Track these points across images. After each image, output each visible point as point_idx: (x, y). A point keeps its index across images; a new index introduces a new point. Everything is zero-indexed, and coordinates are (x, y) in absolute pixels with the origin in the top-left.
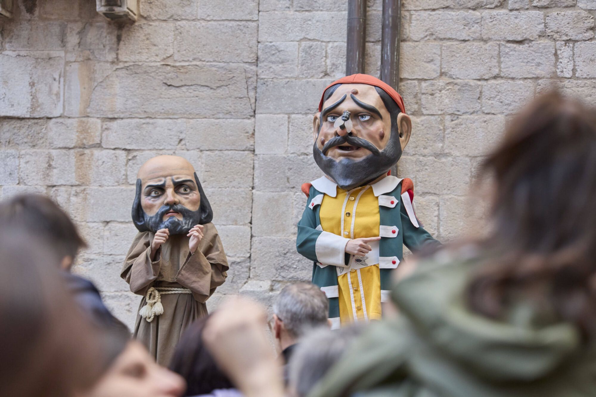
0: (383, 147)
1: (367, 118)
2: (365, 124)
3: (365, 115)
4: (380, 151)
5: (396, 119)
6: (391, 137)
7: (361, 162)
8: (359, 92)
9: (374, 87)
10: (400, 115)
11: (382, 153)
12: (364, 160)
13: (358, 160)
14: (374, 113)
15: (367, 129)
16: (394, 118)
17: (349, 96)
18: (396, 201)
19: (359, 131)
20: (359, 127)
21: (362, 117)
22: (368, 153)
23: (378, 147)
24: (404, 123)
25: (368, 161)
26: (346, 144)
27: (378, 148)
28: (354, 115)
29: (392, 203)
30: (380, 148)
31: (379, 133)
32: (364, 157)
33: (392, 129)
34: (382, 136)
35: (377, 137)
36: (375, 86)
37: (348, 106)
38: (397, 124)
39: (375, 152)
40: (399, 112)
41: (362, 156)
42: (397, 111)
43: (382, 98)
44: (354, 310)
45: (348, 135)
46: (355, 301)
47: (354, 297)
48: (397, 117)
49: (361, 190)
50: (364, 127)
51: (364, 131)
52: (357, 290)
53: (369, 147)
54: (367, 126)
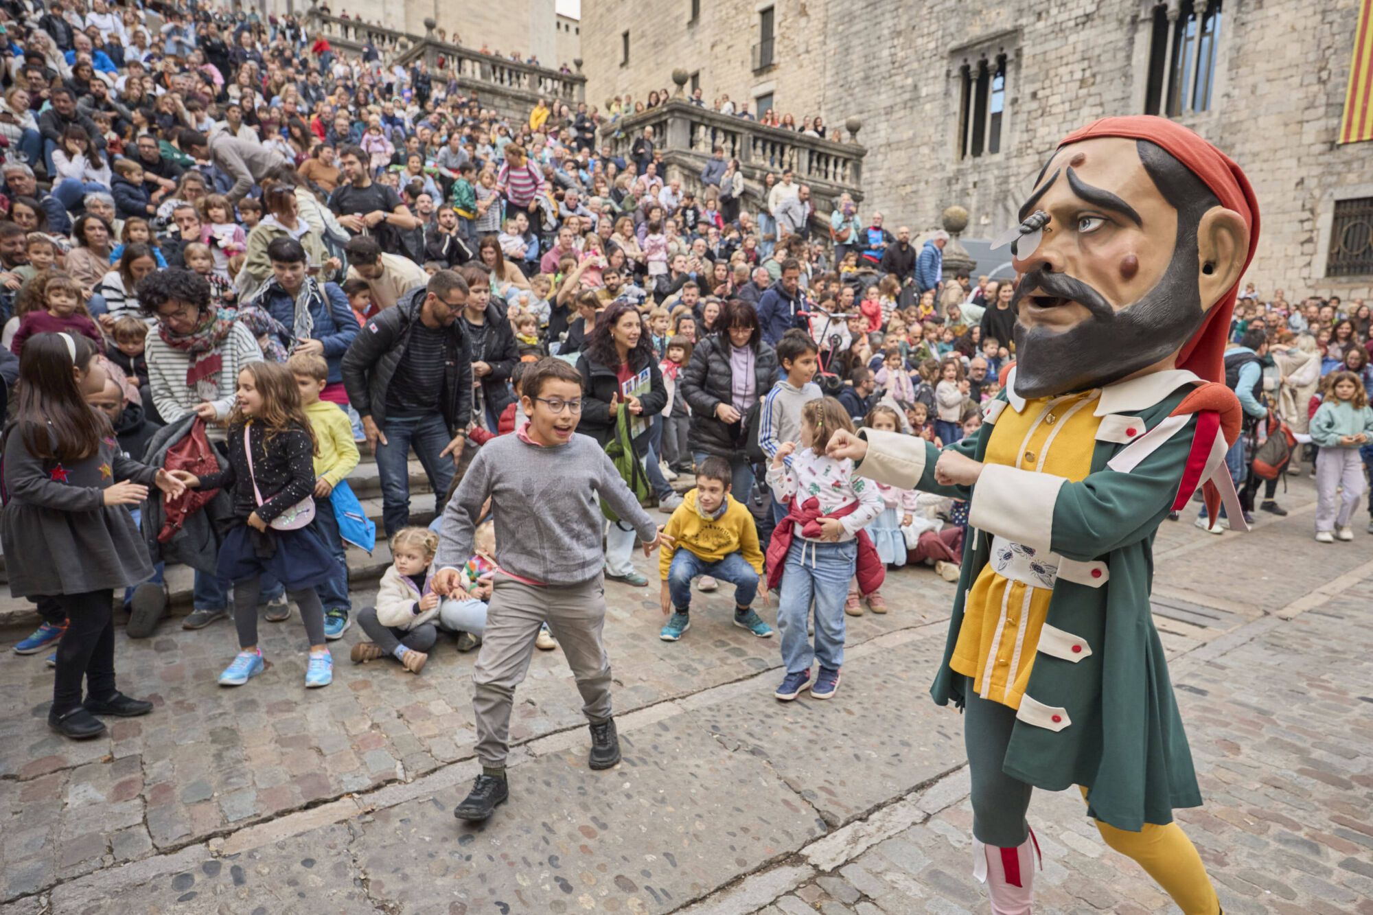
0: (1129, 300)
1: (1095, 224)
2: (1087, 240)
3: (1089, 217)
4: (1117, 309)
5: (1195, 223)
6: (1168, 274)
7: (1065, 336)
8: (1088, 160)
9: (1134, 143)
10: (1213, 213)
11: (1123, 315)
12: (1073, 331)
13: (1063, 330)
14: (1118, 212)
15: (1090, 253)
16: (1188, 221)
17: (1063, 172)
19: (1071, 259)
20: (1075, 252)
21: (1084, 224)
22: (1085, 316)
23: (1112, 298)
24: (1224, 233)
25: (1081, 333)
26: (1040, 292)
27: (1111, 302)
28: (1071, 219)
29: (1130, 433)
30: (1119, 300)
31: (1119, 261)
32: (1074, 325)
33: (1176, 251)
34: (1129, 272)
35: (1114, 273)
36: (1138, 139)
37: (1056, 197)
38: (1195, 239)
39: (1102, 314)
40: (1211, 204)
41: (1068, 320)
42: (1204, 202)
43: (1151, 169)
44: (991, 662)
45: (1038, 268)
46: (1001, 644)
47: (1003, 635)
48: (1199, 218)
49: (1077, 401)
50: (1084, 249)
51: (1082, 260)
52: (1012, 625)
53: (1084, 299)
54: (1093, 247)
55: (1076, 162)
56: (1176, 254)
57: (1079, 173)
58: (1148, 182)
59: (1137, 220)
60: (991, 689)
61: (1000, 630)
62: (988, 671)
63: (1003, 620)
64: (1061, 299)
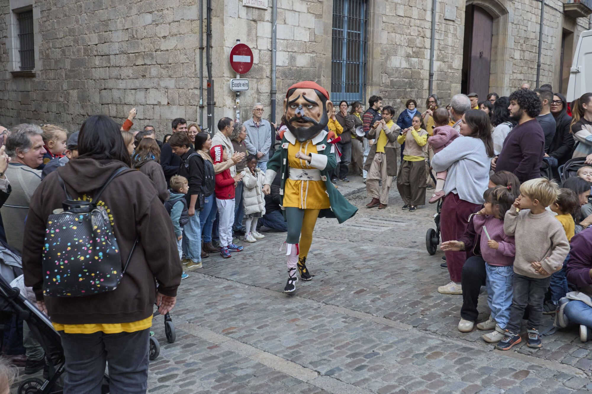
0: (319, 121)
1: (311, 107)
4: (318, 123)
6: (323, 114)
8: (307, 93)
9: (314, 90)
10: (328, 102)
12: (310, 128)
13: (307, 128)
14: (315, 104)
16: (324, 104)
17: (301, 96)
18: (325, 146)
19: (307, 113)
20: (307, 111)
21: (309, 106)
22: (312, 124)
23: (317, 121)
24: (330, 106)
25: (312, 128)
26: (301, 120)
28: (305, 105)
29: (323, 147)
31: (317, 113)
32: (310, 126)
33: (323, 110)
34: (319, 115)
35: (317, 116)
37: (301, 101)
38: (326, 107)
39: (315, 124)
40: (327, 100)
41: (307, 126)
43: (318, 95)
48: (326, 103)
50: (310, 111)
51: (309, 114)
52: (304, 191)
53: (312, 122)
54: (311, 111)
55: (304, 94)
57: (306, 96)
58: (318, 97)
59: (318, 105)
64: (306, 121)
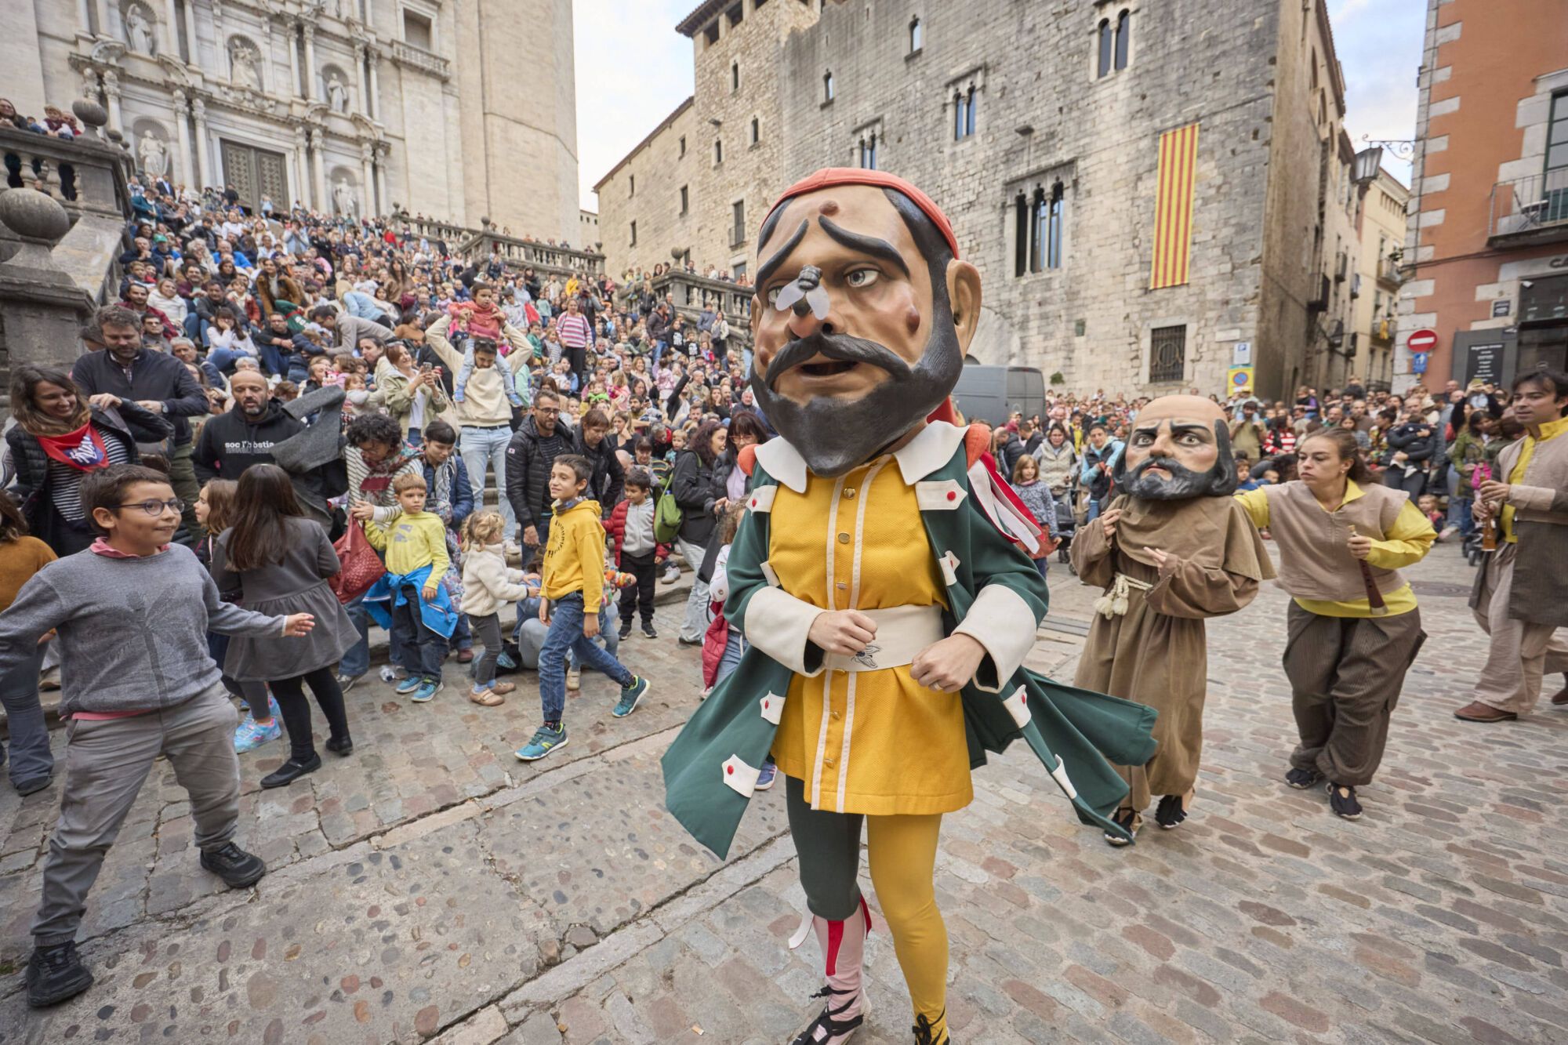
0: (918, 355)
1: (870, 277)
2: (863, 296)
3: (862, 270)
4: (911, 366)
5: (944, 276)
6: (935, 326)
7: (862, 403)
8: (842, 208)
9: (880, 191)
10: (954, 264)
11: (918, 371)
12: (870, 396)
13: (851, 398)
14: (886, 264)
15: (872, 309)
16: (937, 273)
17: (814, 223)
18: (959, 493)
19: (850, 318)
20: (851, 309)
21: (856, 278)
22: (881, 376)
23: (904, 355)
24: (964, 284)
25: (878, 397)
26: (818, 358)
27: (904, 360)
28: (838, 276)
29: (951, 496)
30: (910, 357)
31: (903, 316)
32: (868, 388)
33: (935, 304)
34: (913, 325)
35: (902, 328)
36: (883, 187)
37: (816, 249)
38: (946, 290)
39: (896, 371)
40: (950, 256)
42: (944, 254)
43: (905, 216)
44: (819, 765)
45: (819, 330)
46: (828, 742)
47: (829, 732)
48: (944, 271)
49: (868, 469)
50: (862, 304)
51: (862, 318)
53: (879, 361)
54: (873, 302)
55: (831, 210)
56: (935, 307)
57: (839, 223)
58: (907, 234)
59: (906, 272)
60: (822, 798)
61: (824, 726)
62: (817, 776)
63: (826, 715)
64: (848, 362)
